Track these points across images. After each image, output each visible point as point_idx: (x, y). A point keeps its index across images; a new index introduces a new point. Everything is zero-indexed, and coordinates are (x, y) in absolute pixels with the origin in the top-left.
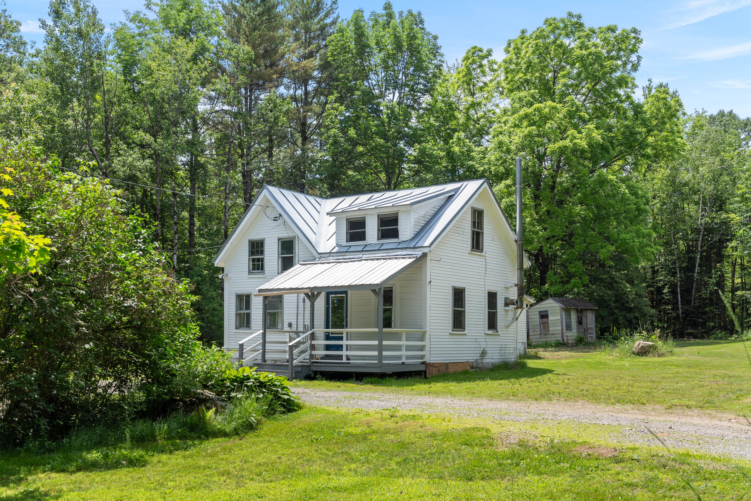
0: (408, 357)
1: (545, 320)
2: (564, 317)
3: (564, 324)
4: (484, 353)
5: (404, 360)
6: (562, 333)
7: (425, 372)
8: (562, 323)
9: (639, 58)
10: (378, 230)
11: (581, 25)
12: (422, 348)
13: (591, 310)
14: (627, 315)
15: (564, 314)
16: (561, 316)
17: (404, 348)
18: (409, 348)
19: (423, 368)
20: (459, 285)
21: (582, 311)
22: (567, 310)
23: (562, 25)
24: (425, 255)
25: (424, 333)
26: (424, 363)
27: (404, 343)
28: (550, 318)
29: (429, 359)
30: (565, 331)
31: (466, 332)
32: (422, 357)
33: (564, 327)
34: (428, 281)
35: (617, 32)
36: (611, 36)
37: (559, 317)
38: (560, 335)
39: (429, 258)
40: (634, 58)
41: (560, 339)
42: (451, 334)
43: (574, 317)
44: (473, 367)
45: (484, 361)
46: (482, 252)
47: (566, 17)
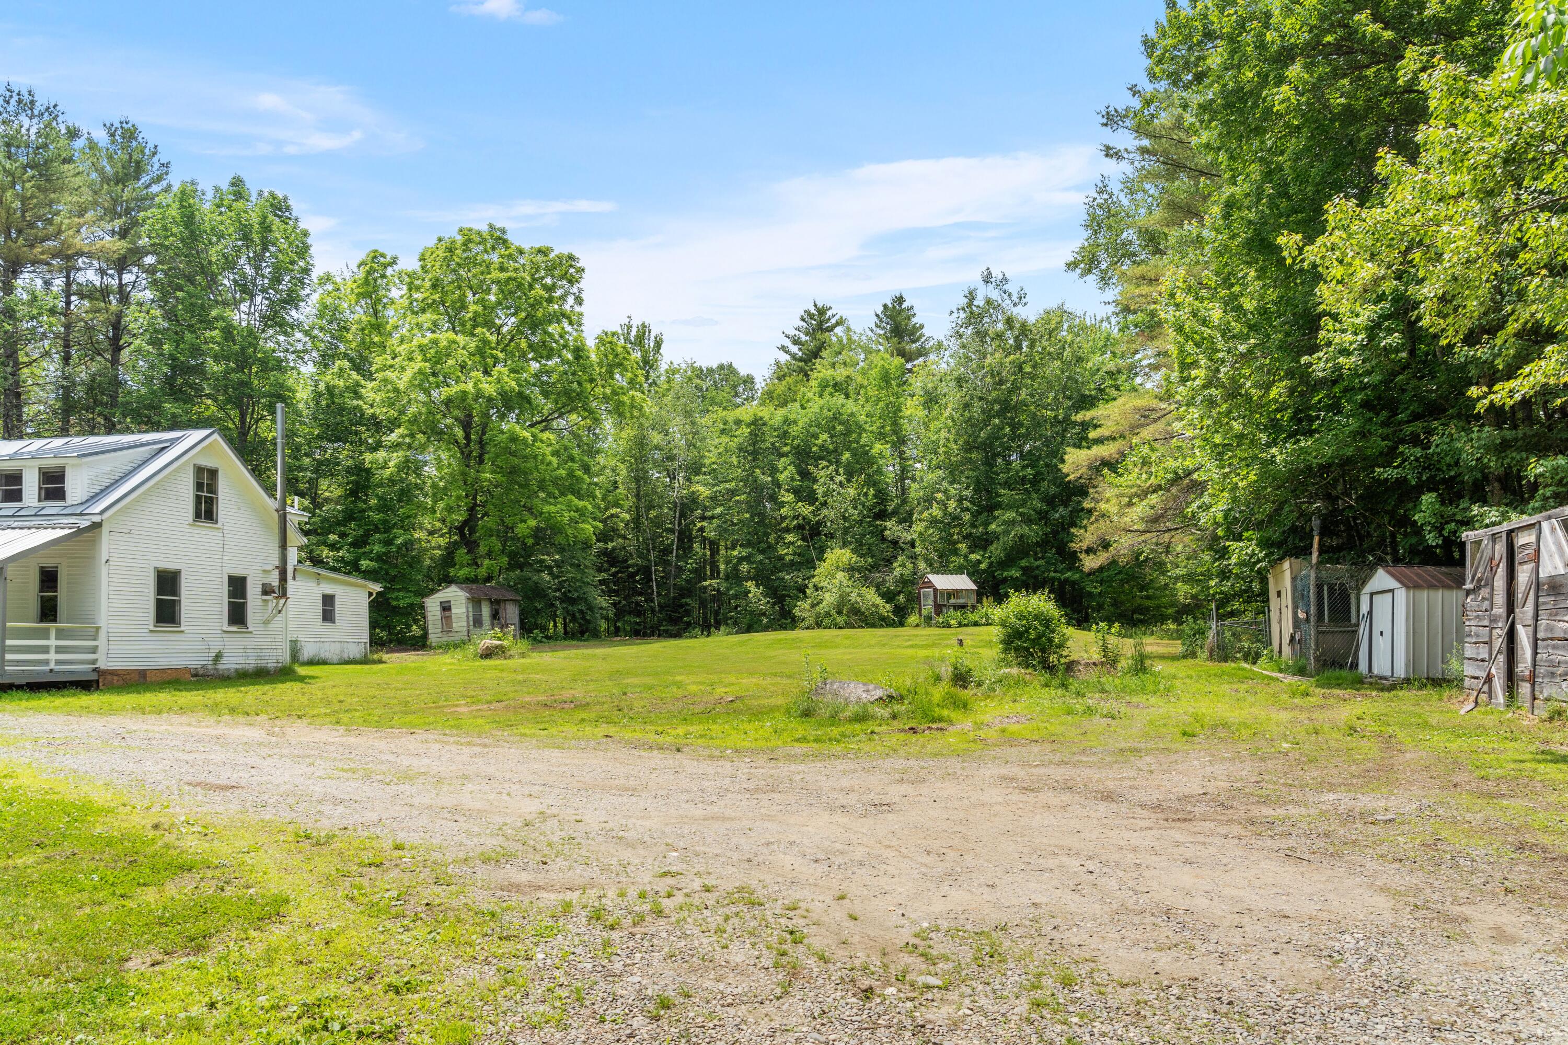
0: (58, 662)
1: (447, 613)
2: (471, 609)
3: (471, 618)
4: (218, 657)
5: (52, 666)
6: (468, 631)
7: (97, 681)
8: (468, 617)
9: (581, 289)
10: (40, 488)
11: (505, 241)
12: (94, 650)
13: (514, 600)
14: (570, 608)
15: (470, 605)
16: (467, 608)
17: (53, 650)
18: (59, 650)
19: (93, 676)
20: (169, 565)
21: (498, 602)
22: (475, 602)
23: (477, 239)
25: (98, 629)
26: (95, 670)
27: (53, 642)
28: (454, 611)
29: (102, 665)
30: (471, 627)
31: (182, 628)
32: (94, 662)
33: (471, 622)
34: (104, 560)
35: (551, 255)
36: (540, 258)
37: (464, 610)
38: (464, 633)
40: (575, 289)
42: (151, 631)
43: (486, 611)
44: (196, 675)
45: (220, 667)
46: (217, 522)
47: (484, 228)
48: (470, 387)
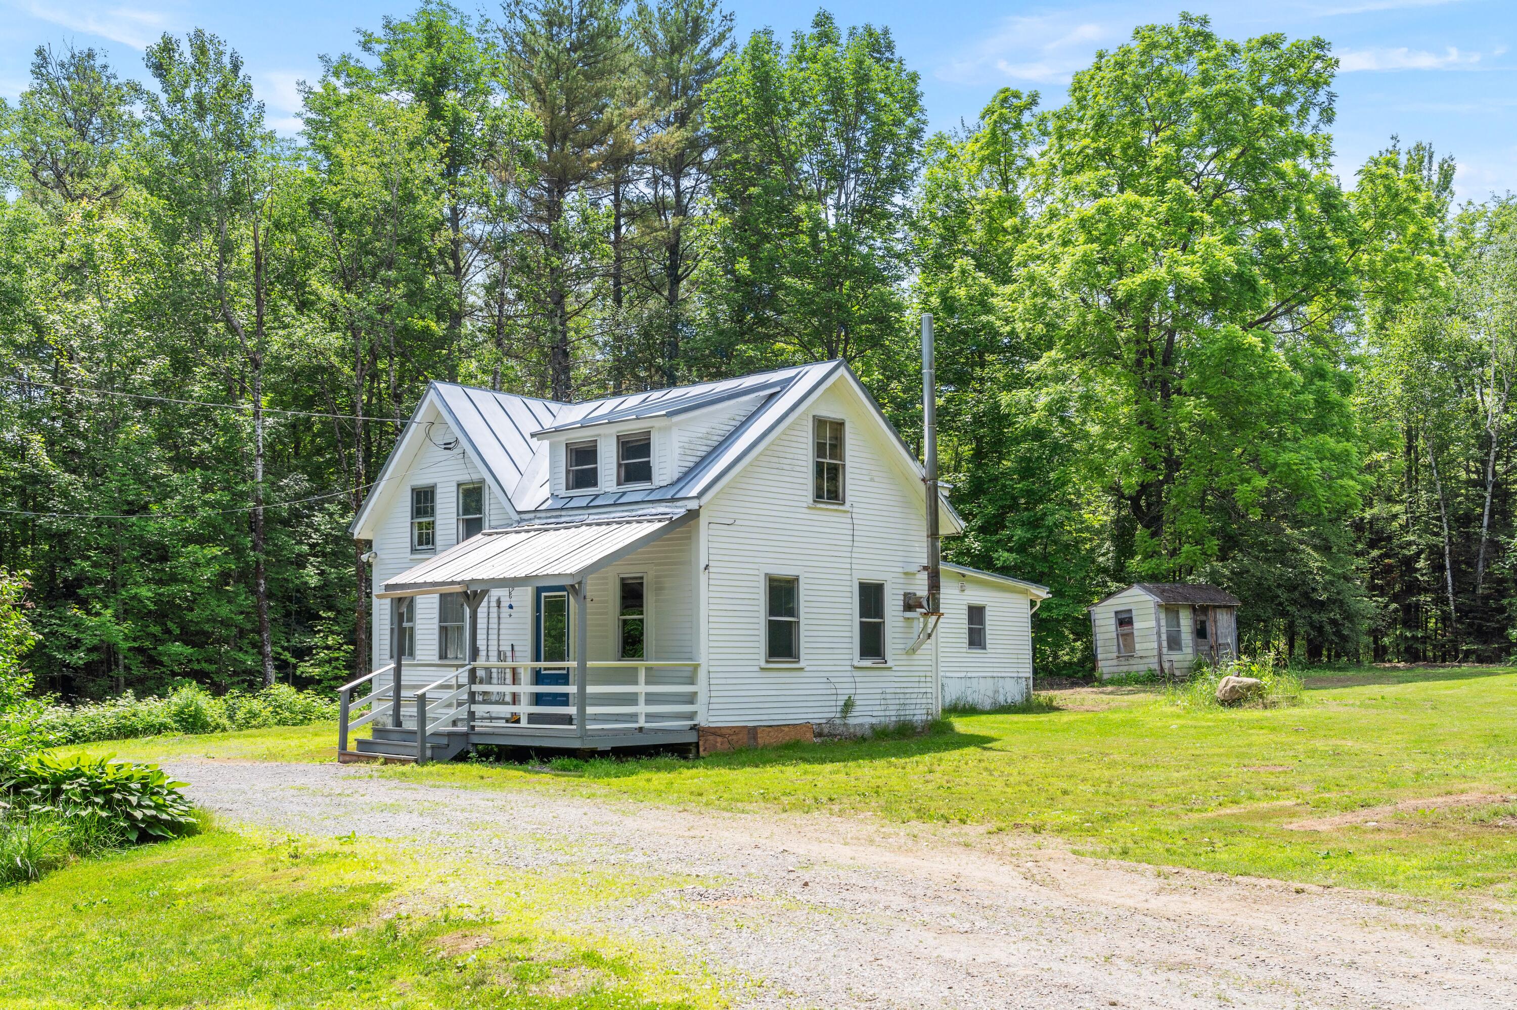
0: (650, 717)
1: (1126, 629)
2: (1163, 622)
3: (1164, 637)
4: (848, 706)
5: (642, 723)
6: (1160, 655)
7: (697, 745)
8: (1159, 634)
9: (1331, 96)
10: (619, 465)
11: (1208, 37)
12: (691, 699)
13: (1225, 607)
14: (1315, 617)
15: (1163, 616)
16: (1158, 620)
17: (642, 699)
18: (651, 699)
19: (692, 738)
20: (784, 570)
21: (1204, 609)
22: (1170, 609)
23: (1163, 40)
24: (693, 515)
25: (696, 668)
26: (694, 728)
27: (641, 688)
28: (1137, 625)
29: (703, 720)
30: (1165, 650)
31: (802, 664)
32: (692, 716)
33: (1165, 644)
34: (702, 566)
35: (1284, 47)
36: (1265, 55)
37: (1153, 623)
38: (1156, 659)
39: (703, 520)
40: (1322, 97)
41: (1156, 667)
42: (762, 669)
43: (1186, 622)
44: (820, 735)
45: (851, 721)
46: (843, 503)
47: (1175, 23)
48: (1161, 273)
